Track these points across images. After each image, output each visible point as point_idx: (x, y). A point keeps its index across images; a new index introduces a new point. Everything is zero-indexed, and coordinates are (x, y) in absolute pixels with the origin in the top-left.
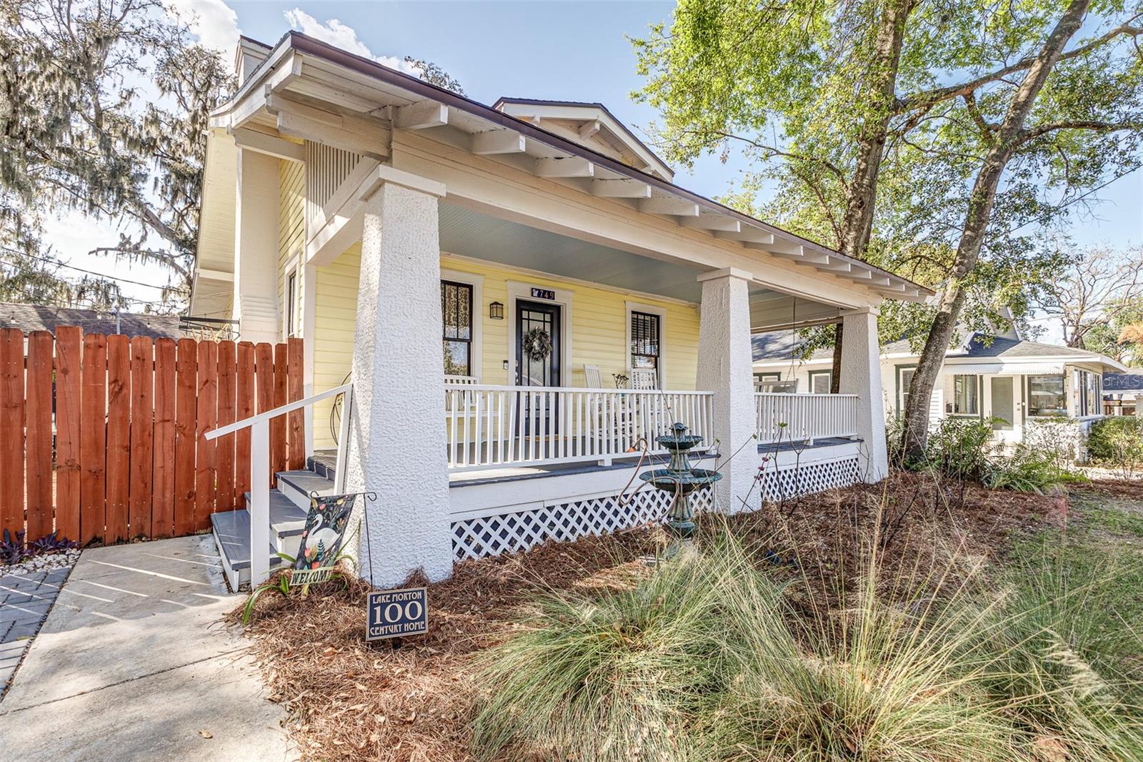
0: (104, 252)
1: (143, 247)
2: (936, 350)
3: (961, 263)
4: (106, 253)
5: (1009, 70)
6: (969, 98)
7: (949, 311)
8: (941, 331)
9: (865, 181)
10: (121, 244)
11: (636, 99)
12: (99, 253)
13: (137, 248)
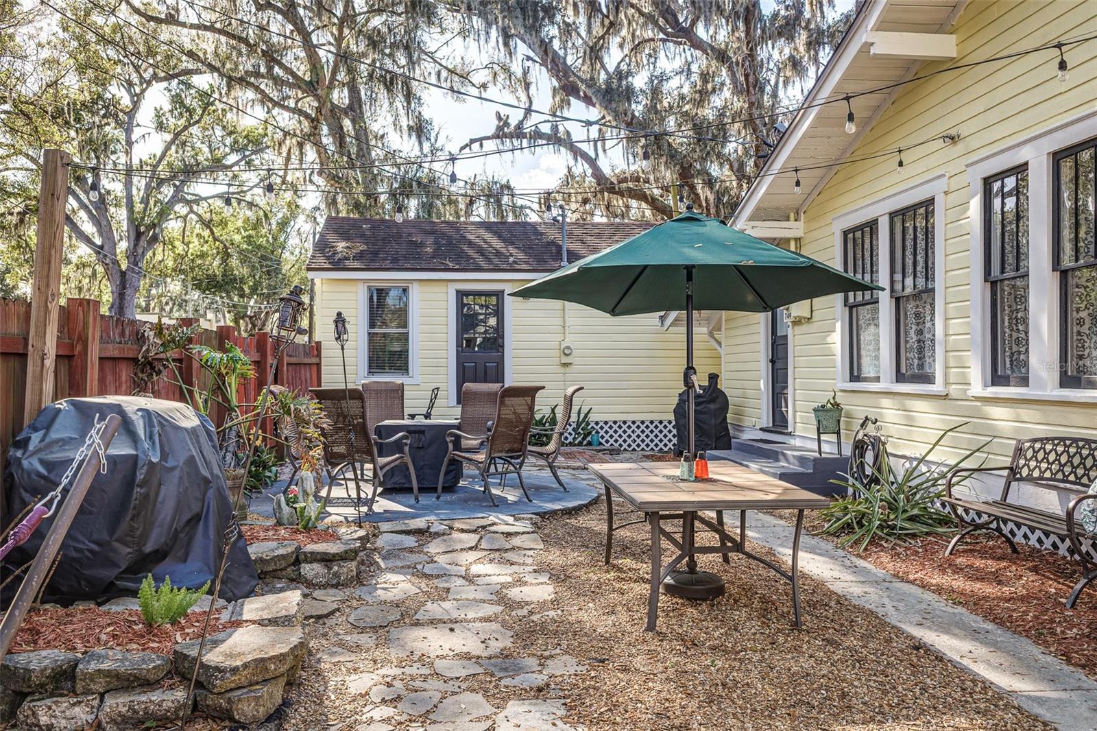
1: (528, 126)
10: (499, 128)
13: (519, 130)
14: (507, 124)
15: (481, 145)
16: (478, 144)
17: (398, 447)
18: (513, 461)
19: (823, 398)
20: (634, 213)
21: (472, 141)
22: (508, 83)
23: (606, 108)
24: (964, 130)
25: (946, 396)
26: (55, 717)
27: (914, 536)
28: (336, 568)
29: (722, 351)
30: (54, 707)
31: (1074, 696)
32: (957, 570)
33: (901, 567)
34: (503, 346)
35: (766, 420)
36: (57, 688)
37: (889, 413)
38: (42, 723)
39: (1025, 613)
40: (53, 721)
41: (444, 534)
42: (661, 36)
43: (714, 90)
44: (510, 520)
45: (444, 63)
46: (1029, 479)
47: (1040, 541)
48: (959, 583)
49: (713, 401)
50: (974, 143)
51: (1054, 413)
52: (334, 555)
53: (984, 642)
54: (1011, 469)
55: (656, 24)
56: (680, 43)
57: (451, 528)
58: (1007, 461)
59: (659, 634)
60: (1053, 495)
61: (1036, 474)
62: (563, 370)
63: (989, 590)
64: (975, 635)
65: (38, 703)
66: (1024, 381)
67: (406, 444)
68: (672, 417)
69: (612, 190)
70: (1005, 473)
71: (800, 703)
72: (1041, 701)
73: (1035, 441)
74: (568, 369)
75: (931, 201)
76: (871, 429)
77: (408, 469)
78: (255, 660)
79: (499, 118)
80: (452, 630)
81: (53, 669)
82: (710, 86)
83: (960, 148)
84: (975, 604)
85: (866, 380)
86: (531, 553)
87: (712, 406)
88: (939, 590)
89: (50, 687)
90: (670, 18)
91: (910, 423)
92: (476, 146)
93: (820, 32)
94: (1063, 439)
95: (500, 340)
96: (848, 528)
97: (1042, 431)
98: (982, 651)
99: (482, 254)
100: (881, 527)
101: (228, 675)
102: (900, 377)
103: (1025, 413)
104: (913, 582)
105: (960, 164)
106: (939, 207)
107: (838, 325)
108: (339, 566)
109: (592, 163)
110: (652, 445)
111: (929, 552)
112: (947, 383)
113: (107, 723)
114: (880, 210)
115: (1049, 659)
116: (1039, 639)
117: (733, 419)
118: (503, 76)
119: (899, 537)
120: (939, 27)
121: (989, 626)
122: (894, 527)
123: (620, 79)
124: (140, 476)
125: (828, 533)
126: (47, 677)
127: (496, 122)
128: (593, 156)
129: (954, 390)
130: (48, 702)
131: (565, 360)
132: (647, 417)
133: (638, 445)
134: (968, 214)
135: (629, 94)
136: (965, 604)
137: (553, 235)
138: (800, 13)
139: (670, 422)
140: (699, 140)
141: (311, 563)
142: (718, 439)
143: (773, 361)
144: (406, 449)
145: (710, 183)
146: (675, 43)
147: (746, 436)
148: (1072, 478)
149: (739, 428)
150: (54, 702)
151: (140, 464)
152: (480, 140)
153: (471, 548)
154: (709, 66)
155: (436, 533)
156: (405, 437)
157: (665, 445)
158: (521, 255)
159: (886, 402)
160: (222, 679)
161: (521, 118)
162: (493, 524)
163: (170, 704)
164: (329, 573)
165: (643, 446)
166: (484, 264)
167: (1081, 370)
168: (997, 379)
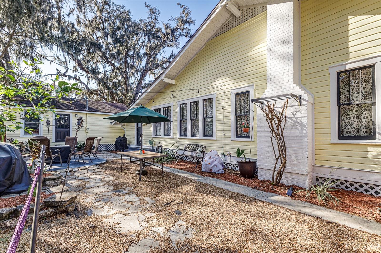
10: (58, 73)
13: (65, 74)
14: (60, 72)
15: (52, 76)
16: (51, 76)
17: (57, 152)
18: (88, 154)
19: (150, 139)
20: (95, 98)
21: (49, 75)
22: (59, 62)
23: (93, 75)
24: (176, 96)
25: (173, 138)
26: (12, 224)
27: (170, 161)
28: (56, 181)
29: (125, 130)
30: (12, 221)
31: (202, 178)
32: (179, 165)
33: (171, 166)
34: (69, 128)
35: (136, 143)
36: (9, 217)
37: (162, 141)
38: (8, 226)
39: (191, 170)
40: (11, 225)
41: (77, 171)
42: (104, 61)
43: (118, 76)
44: (92, 166)
45: (38, 52)
46: (187, 151)
47: (188, 160)
48: (180, 167)
49: (124, 140)
50: (178, 98)
51: (190, 141)
52: (56, 178)
53: (188, 174)
54: (185, 149)
55: (103, 58)
56: (108, 64)
57: (78, 170)
58: (184, 148)
59: (142, 181)
60: (190, 153)
61: (188, 150)
62: (86, 133)
63: (184, 167)
64: (186, 173)
65: (6, 221)
66: (186, 136)
67: (59, 152)
68: (115, 143)
69: (92, 93)
70: (184, 150)
71: (171, 186)
72: (199, 180)
73: (188, 145)
74: (88, 133)
75: (171, 106)
76: (160, 144)
77: (59, 158)
78: (70, 198)
79: (58, 70)
80: (98, 188)
81: (9, 212)
82: (117, 75)
83: (176, 99)
84: (184, 169)
85: (158, 135)
86: (102, 172)
87: (124, 141)
88: (178, 168)
89: (7, 217)
90: (106, 58)
91: (166, 143)
92: (50, 76)
93: (138, 69)
94: (192, 144)
95: (69, 126)
96: (159, 161)
97: (189, 143)
98: (189, 175)
99: (63, 105)
100: (165, 160)
101: (66, 202)
102: (164, 135)
103: (186, 141)
104: (173, 168)
105: (176, 101)
106: (172, 108)
107: (153, 126)
108: (57, 180)
109: (87, 86)
110: (108, 149)
111: (174, 163)
112: (173, 136)
113: (30, 221)
114: (161, 107)
115: (197, 175)
116: (194, 172)
117: (128, 143)
118: (57, 60)
119: (168, 161)
120: (173, 79)
121: (187, 172)
122: (167, 160)
123: (96, 69)
124: (13, 162)
125: (156, 162)
126: (7, 214)
127: (56, 71)
128: (87, 84)
129: (174, 137)
130: (10, 220)
131: (87, 131)
132: (107, 143)
133: (105, 150)
134: (177, 109)
135: (98, 73)
136: (183, 170)
137: (82, 102)
138: (134, 64)
139: (114, 144)
140: (115, 86)
141: (49, 181)
142: (125, 147)
143: (137, 132)
144: (59, 153)
145: (117, 95)
146: (107, 63)
147: (131, 146)
148: (194, 150)
149: (130, 145)
150: (11, 220)
151: (13, 159)
152: (52, 75)
153: (87, 173)
154: (117, 71)
155: (75, 171)
156: (59, 150)
157: (111, 149)
158: (74, 106)
159: (161, 139)
160: (65, 203)
161: (65, 72)
162: (88, 168)
163: (49, 212)
164: (54, 183)
165: (106, 150)
166: (65, 108)
167: (194, 134)
168: (181, 135)
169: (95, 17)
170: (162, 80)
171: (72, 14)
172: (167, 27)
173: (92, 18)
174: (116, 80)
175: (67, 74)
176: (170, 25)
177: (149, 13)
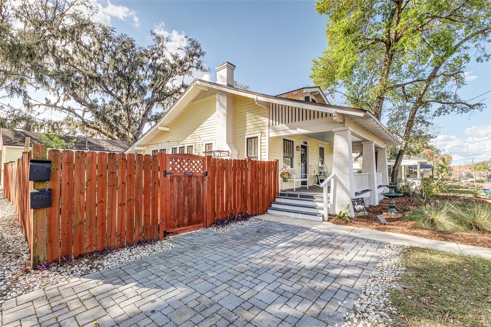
0: (38, 106)
2: (400, 160)
3: (407, 136)
4: (39, 107)
5: (415, 81)
6: (403, 88)
7: (403, 149)
8: (401, 155)
9: (379, 110)
11: (311, 78)
12: (36, 106)
13: (55, 105)
14: (49, 102)
50: (171, 143)
55: (102, 87)
56: (108, 94)
69: (88, 126)
75: (166, 149)
79: (47, 100)
83: (169, 143)
90: (105, 87)
105: (169, 145)
109: (82, 119)
114: (158, 149)
120: (167, 127)
127: (45, 101)
128: (82, 117)
134: (170, 152)
135: (97, 106)
146: (106, 93)
161: (56, 102)
169: (93, 43)
170: (157, 128)
171: (68, 45)
172: (175, 57)
173: (89, 44)
174: (117, 114)
175: (59, 105)
176: (179, 55)
177: (155, 40)
